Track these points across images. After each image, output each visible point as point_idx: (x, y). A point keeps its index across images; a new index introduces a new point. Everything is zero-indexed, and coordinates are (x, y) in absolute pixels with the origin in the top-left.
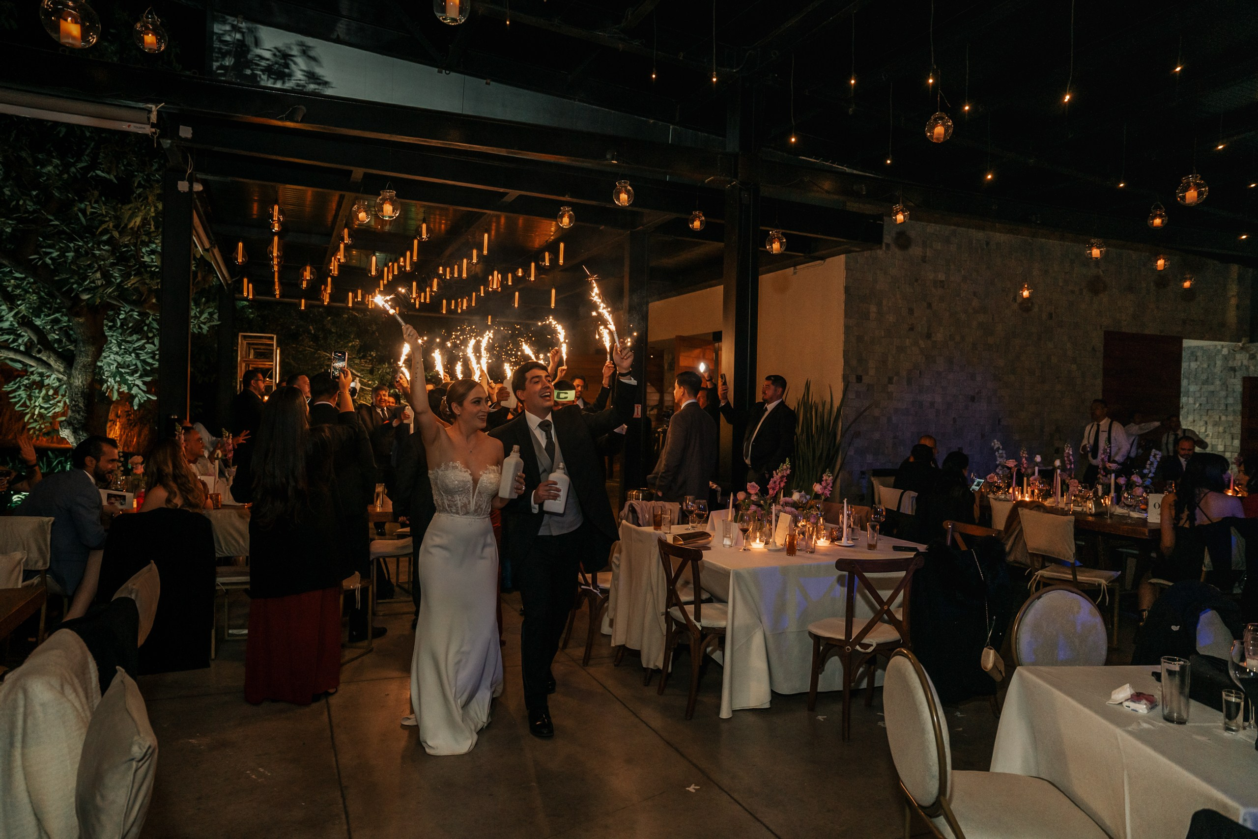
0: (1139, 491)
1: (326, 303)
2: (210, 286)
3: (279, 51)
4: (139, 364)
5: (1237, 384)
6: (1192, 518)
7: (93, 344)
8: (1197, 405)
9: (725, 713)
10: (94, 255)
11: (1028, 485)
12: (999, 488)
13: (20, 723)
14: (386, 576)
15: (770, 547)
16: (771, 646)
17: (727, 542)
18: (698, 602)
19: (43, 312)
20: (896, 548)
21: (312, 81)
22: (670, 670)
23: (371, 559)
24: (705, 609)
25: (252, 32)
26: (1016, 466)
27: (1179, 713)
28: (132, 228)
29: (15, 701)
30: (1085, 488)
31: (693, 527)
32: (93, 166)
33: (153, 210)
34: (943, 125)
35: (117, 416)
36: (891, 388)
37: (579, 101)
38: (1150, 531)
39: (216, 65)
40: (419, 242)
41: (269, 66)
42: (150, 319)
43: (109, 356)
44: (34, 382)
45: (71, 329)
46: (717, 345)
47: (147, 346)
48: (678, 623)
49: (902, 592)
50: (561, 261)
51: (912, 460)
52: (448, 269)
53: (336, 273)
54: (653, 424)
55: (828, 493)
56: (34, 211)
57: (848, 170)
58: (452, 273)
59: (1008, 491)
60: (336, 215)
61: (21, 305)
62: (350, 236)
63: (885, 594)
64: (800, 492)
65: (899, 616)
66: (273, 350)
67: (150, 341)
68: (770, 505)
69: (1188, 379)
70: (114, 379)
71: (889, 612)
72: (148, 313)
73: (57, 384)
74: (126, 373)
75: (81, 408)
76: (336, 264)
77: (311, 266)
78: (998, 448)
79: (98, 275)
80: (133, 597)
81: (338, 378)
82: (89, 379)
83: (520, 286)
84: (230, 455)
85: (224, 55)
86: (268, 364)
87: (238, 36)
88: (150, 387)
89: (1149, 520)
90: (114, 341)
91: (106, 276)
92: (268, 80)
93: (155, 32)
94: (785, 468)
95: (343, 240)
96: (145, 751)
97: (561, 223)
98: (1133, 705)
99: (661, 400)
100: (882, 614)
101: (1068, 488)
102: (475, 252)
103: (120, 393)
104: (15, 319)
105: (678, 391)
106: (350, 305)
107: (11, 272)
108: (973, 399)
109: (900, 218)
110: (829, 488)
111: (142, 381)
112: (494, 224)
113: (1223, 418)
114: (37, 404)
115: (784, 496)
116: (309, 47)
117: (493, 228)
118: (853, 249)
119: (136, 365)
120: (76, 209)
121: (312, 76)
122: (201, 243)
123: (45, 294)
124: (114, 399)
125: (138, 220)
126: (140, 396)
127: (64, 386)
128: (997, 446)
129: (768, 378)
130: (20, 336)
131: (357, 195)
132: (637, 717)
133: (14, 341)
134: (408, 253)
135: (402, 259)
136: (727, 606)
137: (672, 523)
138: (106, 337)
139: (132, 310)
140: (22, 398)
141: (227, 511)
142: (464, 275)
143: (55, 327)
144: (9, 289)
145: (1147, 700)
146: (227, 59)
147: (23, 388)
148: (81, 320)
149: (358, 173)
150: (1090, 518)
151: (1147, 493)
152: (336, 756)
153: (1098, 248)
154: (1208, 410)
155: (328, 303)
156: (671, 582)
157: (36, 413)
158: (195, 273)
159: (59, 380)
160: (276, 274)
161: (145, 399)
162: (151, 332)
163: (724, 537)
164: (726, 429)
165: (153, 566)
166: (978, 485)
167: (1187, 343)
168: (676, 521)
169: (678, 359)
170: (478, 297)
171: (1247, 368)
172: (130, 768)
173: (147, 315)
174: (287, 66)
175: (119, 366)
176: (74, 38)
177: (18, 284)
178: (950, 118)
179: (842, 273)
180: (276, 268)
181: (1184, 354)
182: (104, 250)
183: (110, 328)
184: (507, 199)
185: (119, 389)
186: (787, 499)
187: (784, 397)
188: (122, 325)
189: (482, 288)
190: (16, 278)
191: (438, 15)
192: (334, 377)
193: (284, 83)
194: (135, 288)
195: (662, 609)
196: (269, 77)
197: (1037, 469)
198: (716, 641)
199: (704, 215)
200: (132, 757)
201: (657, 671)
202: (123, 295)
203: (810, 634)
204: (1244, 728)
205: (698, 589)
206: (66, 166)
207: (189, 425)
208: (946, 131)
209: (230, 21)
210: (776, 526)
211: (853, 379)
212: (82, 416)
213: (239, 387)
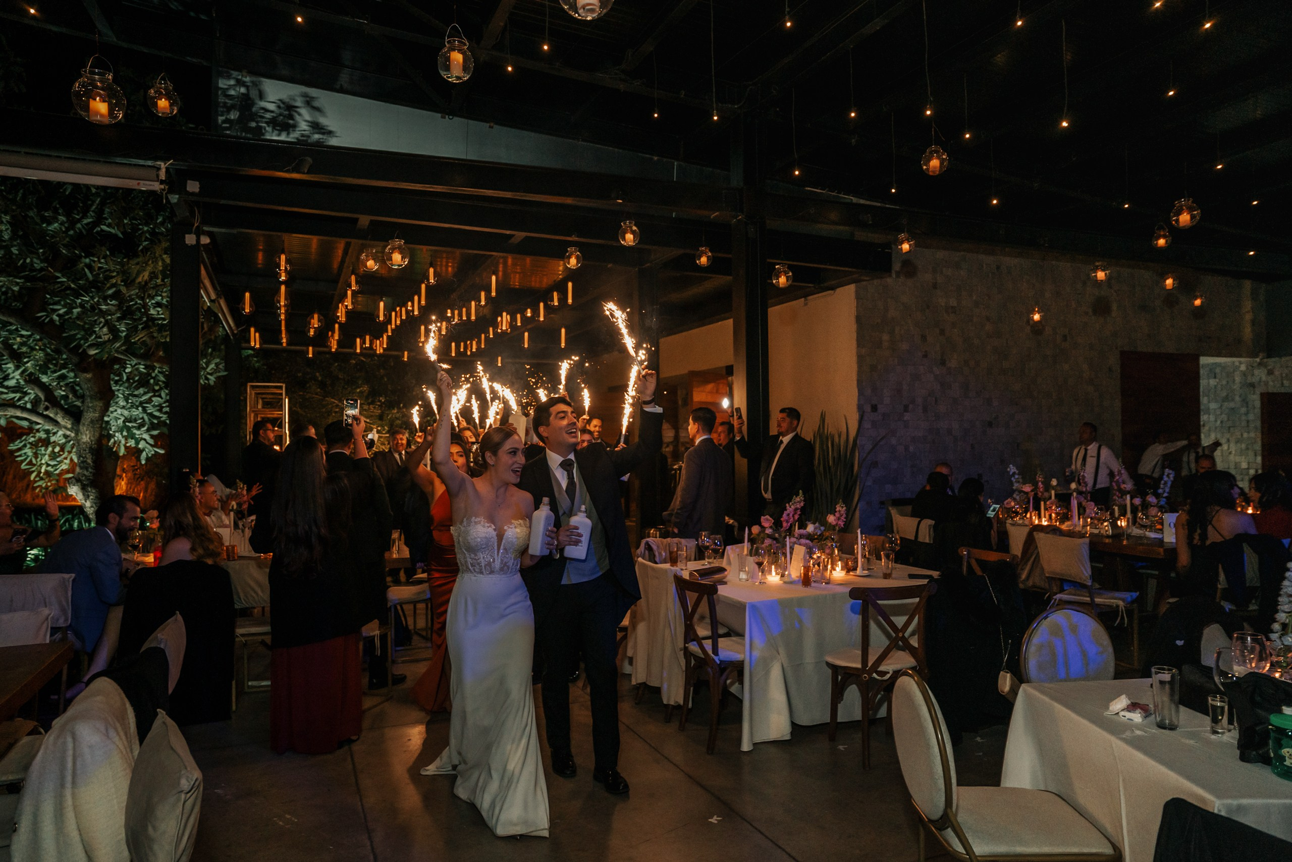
0: (1153, 511)
1: (333, 350)
2: (215, 337)
3: (284, 103)
4: (146, 418)
5: (1256, 400)
6: (1204, 536)
7: (100, 399)
8: (1219, 422)
9: (746, 746)
10: (101, 310)
11: (1046, 509)
12: (1017, 513)
13: (70, 765)
14: (404, 623)
15: (786, 579)
16: (791, 680)
17: (743, 576)
18: (715, 637)
19: (50, 368)
20: (912, 576)
21: (317, 131)
22: (690, 705)
23: (389, 606)
24: (722, 642)
25: (257, 85)
26: (1032, 491)
27: (1171, 720)
28: (140, 283)
29: (65, 743)
30: (1101, 509)
31: (709, 563)
32: (99, 220)
33: (160, 264)
34: (938, 158)
35: (123, 470)
36: (907, 417)
37: (583, 140)
38: (1166, 551)
39: (221, 119)
40: (427, 287)
41: (274, 118)
42: (156, 371)
43: (116, 411)
44: (40, 440)
45: (78, 385)
46: (730, 378)
47: (154, 399)
48: (696, 657)
49: (917, 617)
50: (570, 301)
51: (928, 488)
52: (456, 312)
53: (343, 319)
54: (669, 460)
55: (842, 524)
56: (42, 269)
57: (855, 200)
58: (460, 315)
59: (1025, 516)
60: (343, 262)
61: (27, 362)
62: (357, 283)
63: (900, 621)
64: (814, 523)
65: (914, 642)
66: (282, 399)
67: (157, 394)
68: (785, 537)
69: (1208, 396)
70: (122, 434)
71: (904, 640)
72: (155, 366)
73: (64, 441)
74: (133, 427)
75: (89, 464)
76: (344, 310)
77: (320, 314)
78: (1014, 473)
79: (105, 330)
80: (162, 646)
81: (351, 425)
82: (97, 434)
83: (529, 327)
84: (245, 506)
85: (229, 109)
86: (276, 414)
87: (243, 90)
88: (157, 441)
89: (1166, 540)
90: (121, 396)
91: (114, 331)
92: (273, 132)
93: (168, 98)
94: (798, 501)
95: (350, 287)
96: (192, 783)
97: (569, 264)
98: (1129, 715)
99: (677, 437)
100: (898, 642)
101: (1085, 511)
102: (483, 294)
103: (126, 448)
104: (21, 376)
105: (692, 427)
106: (358, 351)
107: (17, 329)
108: (990, 424)
109: (906, 247)
110: (843, 518)
111: (150, 435)
112: (501, 266)
113: (1245, 435)
114: (43, 462)
115: (799, 529)
116: (313, 98)
117: (501, 269)
118: (863, 278)
119: (143, 418)
120: (82, 265)
121: (316, 126)
122: (208, 296)
123: (52, 351)
124: (121, 454)
125: (146, 275)
126: (148, 450)
127: (72, 442)
128: (1013, 471)
129: (782, 411)
130: (26, 394)
131: (364, 242)
132: (659, 753)
133: (19, 399)
134: (416, 298)
135: (410, 304)
136: (744, 639)
137: (688, 559)
138: (113, 392)
139: (140, 364)
140: (28, 456)
141: (245, 562)
142: (473, 318)
143: (62, 384)
144: (15, 347)
145: (1142, 709)
146: (232, 113)
147: (28, 446)
148: (89, 376)
149: (364, 220)
150: (1107, 541)
151: (1162, 513)
152: (361, 800)
153: (1103, 270)
154: (1229, 428)
155: (336, 349)
156: (689, 618)
157: (43, 470)
158: (203, 323)
159: (65, 436)
160: (283, 323)
161: (153, 453)
162: (157, 384)
163: (741, 570)
164: (741, 463)
165: (179, 617)
166: (994, 510)
167: (1204, 360)
168: (693, 558)
169: (692, 395)
170: (487, 338)
171: (1266, 384)
172: (178, 800)
173: (153, 368)
174: (291, 117)
175: (127, 420)
176: (102, 115)
177: (24, 342)
178: (945, 150)
179: (853, 303)
180: (283, 317)
181: (1202, 372)
182: (111, 305)
183: (116, 382)
184: (513, 240)
185: (126, 443)
186: (802, 531)
187: (799, 429)
188: (128, 379)
189: (491, 329)
190: (22, 336)
191: (442, 73)
192: (347, 424)
193: (288, 134)
194: (144, 341)
195: (681, 644)
196: (274, 128)
197: (1053, 492)
198: (736, 673)
199: (711, 251)
200: (180, 790)
201: (678, 707)
202: (130, 350)
203: (828, 664)
204: (1229, 731)
205: (715, 623)
206: (72, 223)
207: (201, 478)
208: (941, 164)
209: (234, 76)
210: (791, 559)
211: (868, 408)
212: (91, 473)
213: (249, 438)
